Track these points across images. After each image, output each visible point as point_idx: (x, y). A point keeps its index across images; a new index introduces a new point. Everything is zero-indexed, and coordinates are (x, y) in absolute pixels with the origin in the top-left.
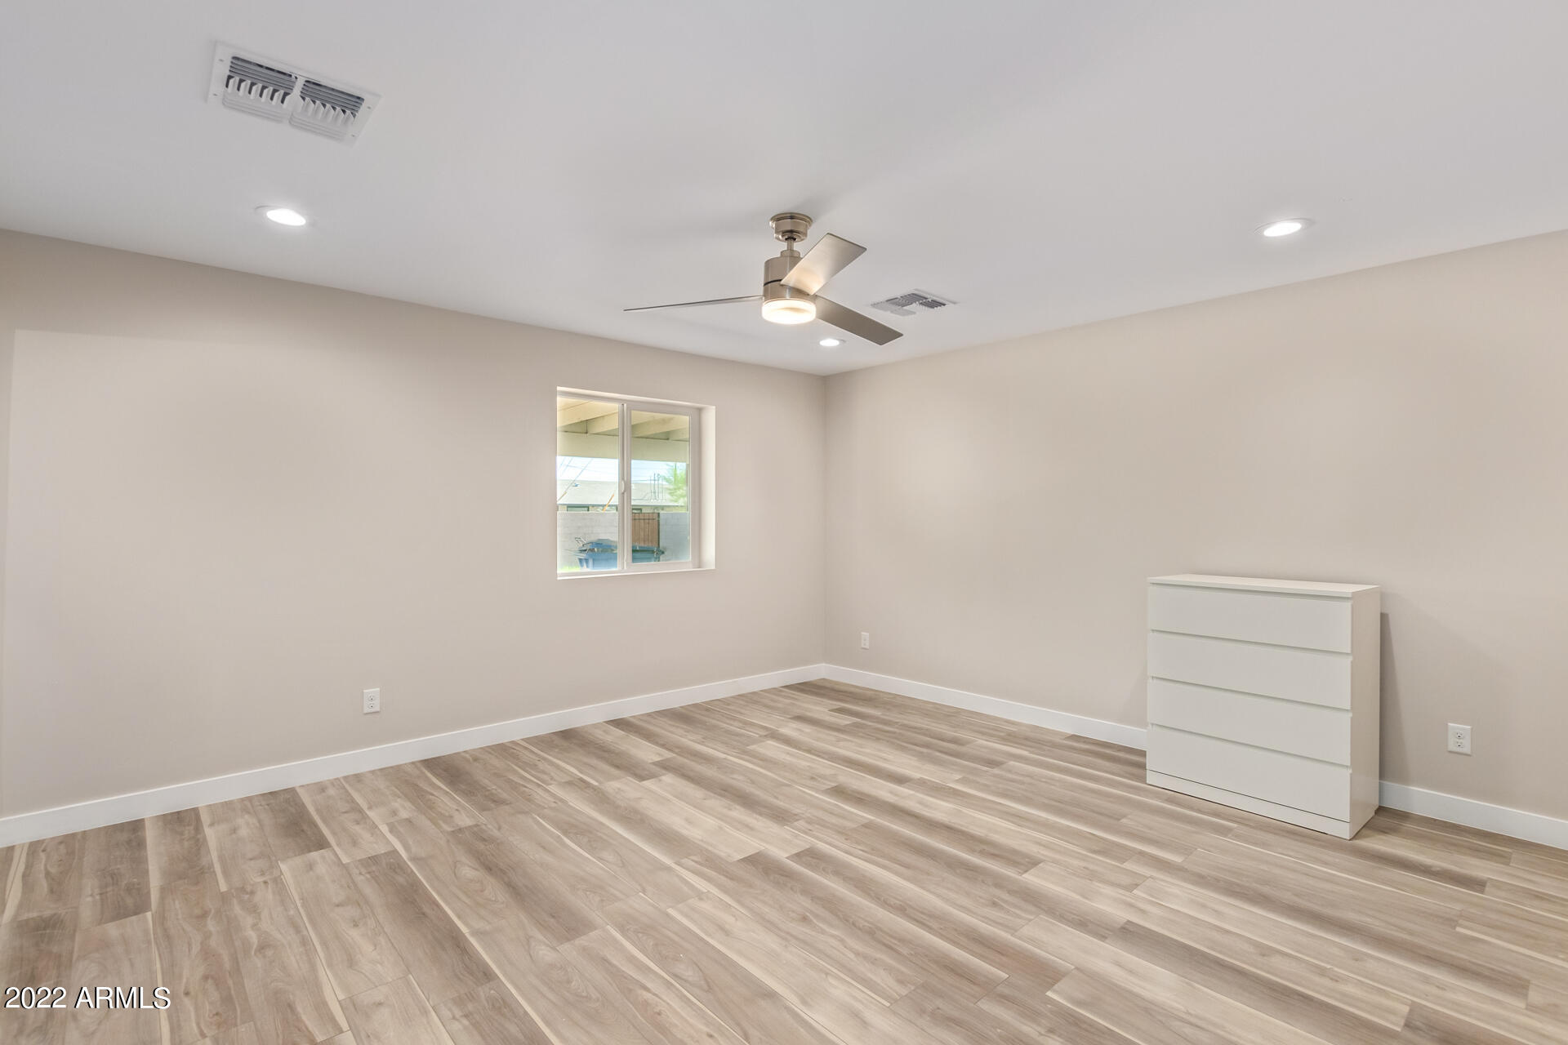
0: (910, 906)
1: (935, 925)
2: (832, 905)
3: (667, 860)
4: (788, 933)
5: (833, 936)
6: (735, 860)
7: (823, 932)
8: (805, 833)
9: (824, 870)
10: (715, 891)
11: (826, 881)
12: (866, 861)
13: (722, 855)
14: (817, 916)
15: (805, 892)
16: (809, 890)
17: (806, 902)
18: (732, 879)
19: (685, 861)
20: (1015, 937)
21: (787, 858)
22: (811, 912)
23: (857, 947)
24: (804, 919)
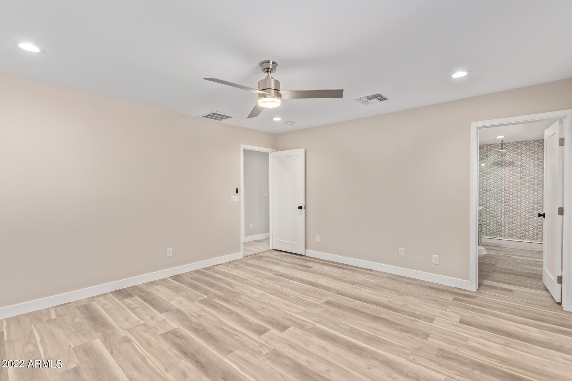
0: (229, 314)
1: (224, 309)
2: (254, 313)
3: (318, 325)
4: (268, 305)
5: (255, 305)
6: (292, 327)
7: (258, 306)
8: (263, 345)
9: (256, 325)
10: (294, 315)
11: (256, 321)
12: (237, 330)
13: (298, 329)
14: (260, 310)
15: (263, 316)
16: (262, 318)
17: (263, 313)
18: (290, 319)
19: (312, 326)
20: (201, 307)
21: (271, 330)
22: (261, 311)
23: (249, 303)
24: (263, 309)
